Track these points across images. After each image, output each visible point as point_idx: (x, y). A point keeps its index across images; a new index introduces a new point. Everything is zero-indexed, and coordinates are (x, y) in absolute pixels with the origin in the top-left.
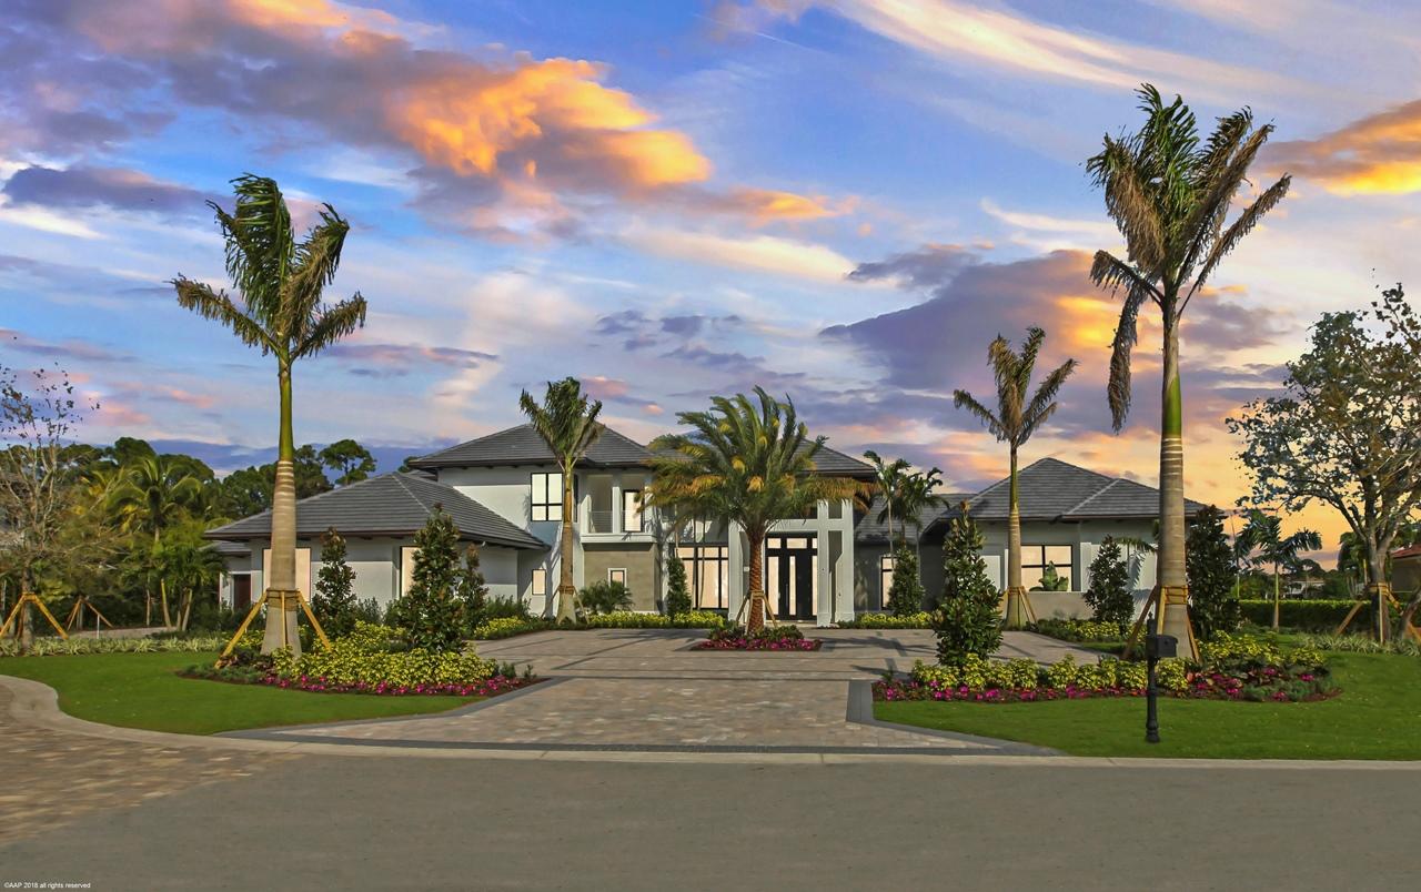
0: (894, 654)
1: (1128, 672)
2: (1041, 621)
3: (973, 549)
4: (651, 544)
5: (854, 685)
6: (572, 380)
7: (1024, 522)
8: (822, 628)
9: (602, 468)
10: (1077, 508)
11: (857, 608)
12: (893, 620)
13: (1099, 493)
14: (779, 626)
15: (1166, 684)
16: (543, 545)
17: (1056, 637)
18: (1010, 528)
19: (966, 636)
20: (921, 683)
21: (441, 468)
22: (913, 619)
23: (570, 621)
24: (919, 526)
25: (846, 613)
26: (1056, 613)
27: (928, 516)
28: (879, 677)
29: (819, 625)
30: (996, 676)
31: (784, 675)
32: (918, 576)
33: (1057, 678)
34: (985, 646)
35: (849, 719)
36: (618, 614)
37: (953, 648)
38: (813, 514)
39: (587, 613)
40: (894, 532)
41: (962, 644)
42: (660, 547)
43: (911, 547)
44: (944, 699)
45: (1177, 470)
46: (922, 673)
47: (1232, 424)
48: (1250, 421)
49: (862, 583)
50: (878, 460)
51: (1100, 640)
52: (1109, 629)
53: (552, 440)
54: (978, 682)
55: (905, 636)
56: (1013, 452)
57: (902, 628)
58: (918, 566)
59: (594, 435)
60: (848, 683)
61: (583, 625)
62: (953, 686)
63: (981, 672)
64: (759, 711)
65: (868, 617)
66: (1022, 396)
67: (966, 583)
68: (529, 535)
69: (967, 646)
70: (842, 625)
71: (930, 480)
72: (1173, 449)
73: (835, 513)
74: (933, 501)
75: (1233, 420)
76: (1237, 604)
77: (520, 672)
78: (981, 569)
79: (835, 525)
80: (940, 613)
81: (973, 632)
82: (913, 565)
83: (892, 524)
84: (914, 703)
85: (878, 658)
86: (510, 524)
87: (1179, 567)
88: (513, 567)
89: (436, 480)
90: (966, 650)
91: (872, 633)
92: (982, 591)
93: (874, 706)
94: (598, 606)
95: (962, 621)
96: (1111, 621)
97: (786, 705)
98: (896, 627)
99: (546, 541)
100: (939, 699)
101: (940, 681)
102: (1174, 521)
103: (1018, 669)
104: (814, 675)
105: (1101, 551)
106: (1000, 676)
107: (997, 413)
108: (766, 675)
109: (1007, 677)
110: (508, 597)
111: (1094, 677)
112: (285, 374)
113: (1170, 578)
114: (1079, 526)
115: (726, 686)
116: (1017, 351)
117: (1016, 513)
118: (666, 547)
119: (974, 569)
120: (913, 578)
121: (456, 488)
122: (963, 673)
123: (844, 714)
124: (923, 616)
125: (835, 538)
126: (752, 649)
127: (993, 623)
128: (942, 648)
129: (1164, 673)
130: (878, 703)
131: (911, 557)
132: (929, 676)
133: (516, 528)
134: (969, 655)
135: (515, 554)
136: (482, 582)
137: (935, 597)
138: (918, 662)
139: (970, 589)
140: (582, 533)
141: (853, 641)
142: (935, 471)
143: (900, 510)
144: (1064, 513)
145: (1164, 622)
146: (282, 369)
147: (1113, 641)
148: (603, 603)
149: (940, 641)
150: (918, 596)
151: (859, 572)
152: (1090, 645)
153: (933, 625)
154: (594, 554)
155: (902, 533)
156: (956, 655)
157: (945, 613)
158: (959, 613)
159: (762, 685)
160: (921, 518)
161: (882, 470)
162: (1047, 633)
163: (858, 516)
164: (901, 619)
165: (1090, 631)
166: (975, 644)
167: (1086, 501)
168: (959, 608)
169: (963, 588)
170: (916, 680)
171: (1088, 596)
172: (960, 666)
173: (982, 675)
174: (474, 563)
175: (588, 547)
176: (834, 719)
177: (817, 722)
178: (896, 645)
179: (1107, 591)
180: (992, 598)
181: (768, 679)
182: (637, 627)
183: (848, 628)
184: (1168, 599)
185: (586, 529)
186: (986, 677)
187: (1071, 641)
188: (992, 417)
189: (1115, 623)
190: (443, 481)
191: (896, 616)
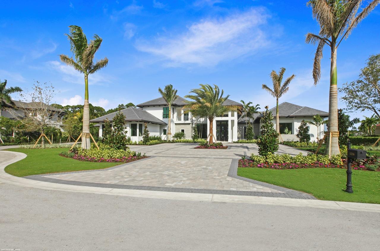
0: (246, 150)
1: (321, 158)
2: (284, 142)
3: (270, 120)
4: (190, 123)
5: (234, 160)
6: (171, 85)
7: (280, 117)
8: (229, 143)
9: (179, 106)
10: (293, 114)
11: (238, 138)
12: (247, 141)
13: (299, 110)
14: (217, 142)
15: (334, 163)
16: (165, 124)
17: (289, 146)
18: (276, 118)
19: (268, 147)
20: (253, 161)
21: (143, 107)
22: (252, 141)
23: (170, 141)
24: (253, 119)
25: (236, 139)
26: (288, 140)
27: (255, 116)
28: (241, 158)
29: (229, 142)
30: (277, 159)
31: (214, 156)
32: (253, 130)
33: (297, 160)
34: (274, 150)
35: (228, 175)
36: (182, 139)
37: (263, 150)
38: (227, 116)
39: (176, 139)
40: (247, 120)
41: (266, 149)
42: (192, 124)
43: (251, 123)
44: (260, 167)
45: (336, 96)
46: (254, 158)
47: (340, 90)
48: (345, 88)
49: (240, 132)
50: (244, 103)
51: (302, 147)
52: (304, 144)
53: (166, 99)
54: (272, 161)
55: (249, 145)
56: (277, 99)
57: (249, 143)
58: (253, 128)
59: (176, 98)
60: (232, 159)
61: (173, 142)
62: (263, 162)
63: (272, 158)
64: (201, 170)
65: (241, 140)
66: (280, 85)
67: (268, 130)
68: (163, 121)
69: (268, 150)
70: (234, 142)
71: (256, 108)
72: (334, 89)
73: (233, 115)
74: (257, 112)
75: (340, 89)
76: (348, 137)
77: (142, 155)
78: (272, 126)
79: (233, 118)
80: (259, 139)
81: (270, 145)
82: (251, 128)
83: (246, 119)
84: (251, 168)
85: (242, 151)
86: (158, 119)
87: (336, 126)
88: (158, 129)
89: (142, 109)
90: (267, 151)
91: (241, 144)
92: (272, 133)
93: (238, 169)
94: (178, 138)
95: (266, 142)
96: (304, 142)
97: (210, 168)
98: (247, 143)
99: (167, 123)
100: (259, 167)
101: (259, 161)
102: (334, 112)
103: (284, 157)
104: (223, 157)
105: (301, 124)
106: (279, 159)
107: (273, 90)
108: (209, 156)
109: (281, 160)
110: (157, 136)
111: (310, 160)
112: (86, 78)
113: (333, 129)
114: (294, 118)
115: (196, 160)
116: (278, 74)
117: (278, 115)
118: (194, 124)
119: (270, 126)
120: (252, 131)
121: (147, 111)
122: (267, 158)
123: (227, 173)
124: (254, 140)
125: (233, 121)
126: (210, 148)
127: (276, 143)
128: (260, 150)
129: (334, 159)
130: (239, 168)
131: (251, 126)
132: (256, 158)
133: (160, 120)
134: (269, 152)
135: (159, 126)
136: (148, 132)
137: (257, 136)
138: (253, 154)
139: (269, 132)
140: (175, 121)
141: (236, 146)
142: (258, 105)
143: (249, 115)
144: (290, 115)
145: (331, 143)
146: (85, 76)
147: (305, 147)
148: (179, 137)
149: (259, 148)
150: (253, 135)
151: (239, 130)
152: (299, 148)
153: (258, 143)
154: (178, 126)
155: (249, 121)
156: (264, 152)
157: (261, 139)
158: (265, 140)
159: (207, 160)
160: (254, 117)
161: (244, 105)
162: (286, 145)
163: (239, 116)
164: (249, 141)
165: (299, 144)
166: (270, 149)
167: (296, 112)
168: (265, 138)
169: (267, 132)
170: (252, 160)
171: (298, 135)
172: (265, 155)
173: (273, 159)
174: (146, 127)
175: (176, 124)
176: (223, 175)
177: (217, 176)
178: (247, 148)
179: (303, 134)
180: (276, 135)
181: (209, 158)
182: (186, 142)
183: (236, 143)
184: (332, 136)
185: (176, 120)
186: (274, 159)
187: (294, 147)
188: (272, 91)
189: (306, 142)
190: (144, 109)
191: (247, 140)
